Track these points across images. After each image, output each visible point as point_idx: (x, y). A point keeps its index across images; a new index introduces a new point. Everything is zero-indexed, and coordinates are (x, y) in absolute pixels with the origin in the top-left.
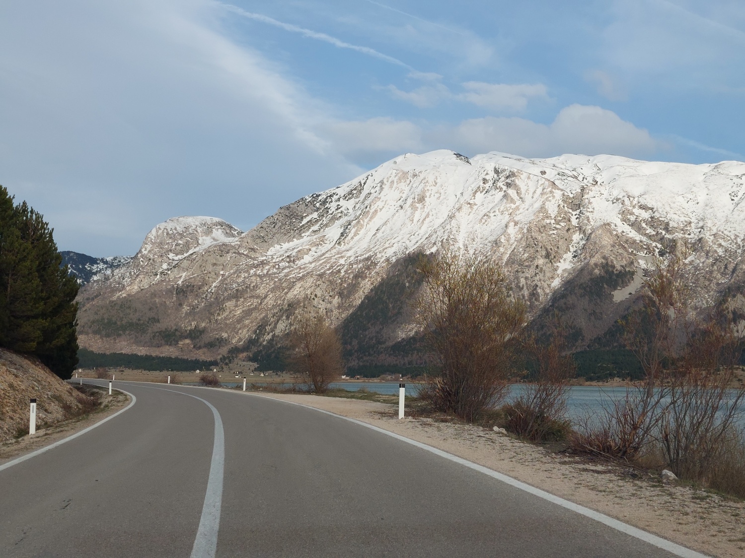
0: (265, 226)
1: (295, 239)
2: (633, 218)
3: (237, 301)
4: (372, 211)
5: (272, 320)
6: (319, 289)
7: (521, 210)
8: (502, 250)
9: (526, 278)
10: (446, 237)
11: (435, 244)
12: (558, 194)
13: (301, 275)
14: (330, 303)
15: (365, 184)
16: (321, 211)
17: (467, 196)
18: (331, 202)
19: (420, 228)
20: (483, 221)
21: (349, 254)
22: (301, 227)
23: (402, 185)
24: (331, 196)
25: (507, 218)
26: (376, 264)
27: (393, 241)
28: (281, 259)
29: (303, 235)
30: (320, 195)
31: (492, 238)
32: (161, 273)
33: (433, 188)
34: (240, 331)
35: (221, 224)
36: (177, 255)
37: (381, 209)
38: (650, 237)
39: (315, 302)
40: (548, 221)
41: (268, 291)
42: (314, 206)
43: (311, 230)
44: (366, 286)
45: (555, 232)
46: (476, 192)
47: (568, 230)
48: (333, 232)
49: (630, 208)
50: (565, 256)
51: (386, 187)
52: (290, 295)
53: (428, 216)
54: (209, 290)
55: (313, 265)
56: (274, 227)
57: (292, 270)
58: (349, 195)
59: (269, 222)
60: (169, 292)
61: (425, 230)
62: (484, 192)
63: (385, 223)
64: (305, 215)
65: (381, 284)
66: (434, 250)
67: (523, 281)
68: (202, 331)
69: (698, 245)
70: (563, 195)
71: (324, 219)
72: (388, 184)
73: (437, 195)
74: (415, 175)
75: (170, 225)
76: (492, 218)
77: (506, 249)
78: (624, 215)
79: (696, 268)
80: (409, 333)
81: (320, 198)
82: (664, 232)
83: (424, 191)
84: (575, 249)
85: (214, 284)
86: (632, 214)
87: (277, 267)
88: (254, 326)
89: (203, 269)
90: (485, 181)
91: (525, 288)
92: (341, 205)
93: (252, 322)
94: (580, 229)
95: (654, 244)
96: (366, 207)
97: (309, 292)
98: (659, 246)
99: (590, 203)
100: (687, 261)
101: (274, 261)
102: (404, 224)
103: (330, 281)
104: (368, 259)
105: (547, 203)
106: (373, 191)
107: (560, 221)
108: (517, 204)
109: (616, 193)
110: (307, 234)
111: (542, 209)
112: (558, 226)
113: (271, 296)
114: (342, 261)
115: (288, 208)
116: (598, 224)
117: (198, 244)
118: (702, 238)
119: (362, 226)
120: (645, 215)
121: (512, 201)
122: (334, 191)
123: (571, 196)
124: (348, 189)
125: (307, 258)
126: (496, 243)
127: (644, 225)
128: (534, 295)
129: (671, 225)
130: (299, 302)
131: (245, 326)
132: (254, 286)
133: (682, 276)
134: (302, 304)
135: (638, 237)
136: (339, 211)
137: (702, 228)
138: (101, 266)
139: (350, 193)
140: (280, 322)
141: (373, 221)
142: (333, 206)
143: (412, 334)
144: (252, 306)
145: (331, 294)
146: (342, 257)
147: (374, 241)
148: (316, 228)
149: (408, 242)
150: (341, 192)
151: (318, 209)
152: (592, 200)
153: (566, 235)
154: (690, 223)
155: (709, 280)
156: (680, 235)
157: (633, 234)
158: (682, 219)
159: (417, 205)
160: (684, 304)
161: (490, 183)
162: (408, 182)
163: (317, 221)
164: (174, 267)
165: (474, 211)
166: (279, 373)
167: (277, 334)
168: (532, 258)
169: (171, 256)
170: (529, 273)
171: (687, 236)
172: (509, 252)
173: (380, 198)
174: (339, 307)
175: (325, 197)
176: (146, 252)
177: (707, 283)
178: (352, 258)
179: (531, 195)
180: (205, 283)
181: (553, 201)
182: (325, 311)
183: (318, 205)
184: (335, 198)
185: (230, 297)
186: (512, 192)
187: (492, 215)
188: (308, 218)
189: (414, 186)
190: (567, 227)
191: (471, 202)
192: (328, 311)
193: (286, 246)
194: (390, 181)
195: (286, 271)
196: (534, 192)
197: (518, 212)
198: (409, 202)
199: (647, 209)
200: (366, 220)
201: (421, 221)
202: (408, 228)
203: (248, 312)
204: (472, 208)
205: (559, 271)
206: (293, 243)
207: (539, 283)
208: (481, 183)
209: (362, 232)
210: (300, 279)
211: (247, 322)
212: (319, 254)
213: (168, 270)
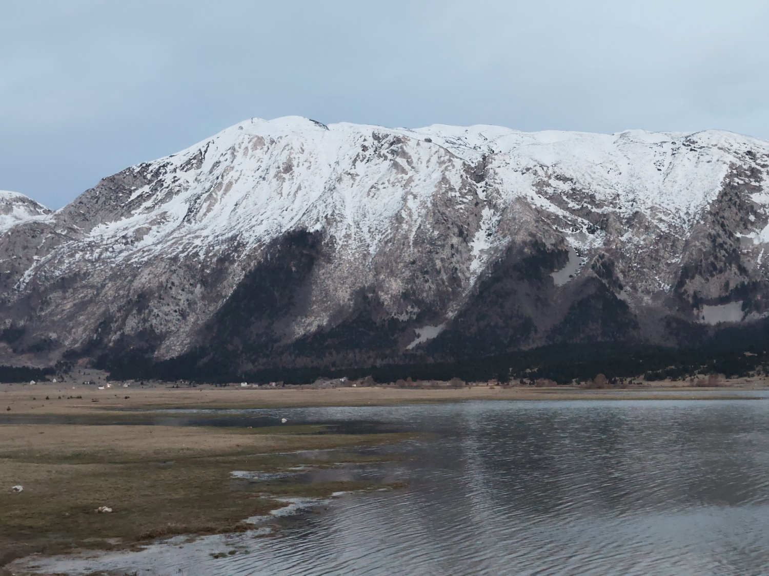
0: (85, 200)
1: (123, 218)
2: (550, 191)
3: (64, 292)
4: (225, 182)
5: (118, 315)
6: (175, 275)
7: (416, 182)
8: (405, 226)
9: (442, 260)
10: (330, 213)
11: (318, 220)
12: (458, 163)
13: (145, 259)
14: (192, 293)
15: (205, 152)
16: (154, 184)
17: (346, 165)
18: (166, 173)
19: (293, 202)
20: (372, 194)
21: (204, 233)
22: (130, 203)
23: (259, 153)
24: (164, 166)
25: (400, 192)
26: (244, 246)
27: (261, 218)
28: (113, 240)
29: (133, 212)
30: (150, 165)
31: (391, 213)
33: (300, 155)
34: (74, 330)
35: (23, 200)
37: (236, 181)
38: (573, 211)
39: (173, 292)
40: (453, 194)
41: (105, 280)
42: (145, 177)
43: (142, 207)
44: (237, 274)
45: (462, 206)
46: (355, 161)
47: (477, 204)
48: (177, 207)
49: (546, 179)
50: (477, 234)
51: (239, 155)
52: (137, 284)
53: (299, 188)
54: (21, 280)
55: (159, 247)
56: (97, 201)
57: (134, 254)
58: (187, 166)
59: (89, 196)
61: (299, 205)
62: (365, 161)
63: (246, 196)
64: (133, 188)
65: (260, 268)
66: (318, 227)
67: (439, 264)
68: (21, 332)
69: (635, 220)
70: (464, 164)
71: (158, 193)
72: (241, 151)
73: (307, 164)
74: (272, 142)
76: (382, 191)
77: (410, 226)
78: (540, 187)
79: (637, 246)
80: (308, 328)
81: (151, 168)
82: (589, 206)
83: (290, 160)
84: (487, 226)
85: (27, 273)
86: (549, 185)
87: (111, 249)
88: (92, 323)
89: (11, 253)
90: (365, 148)
91: (442, 271)
92: (178, 177)
93: (88, 319)
94: (491, 204)
95: (580, 219)
96: (218, 178)
97: (163, 279)
98: (586, 222)
99: (496, 174)
100: (623, 239)
101: (105, 242)
102: (270, 198)
103: (188, 266)
104: (233, 238)
105: (447, 173)
106: (222, 159)
107: (466, 194)
108: (410, 174)
109: (525, 163)
110: (139, 211)
111: (444, 180)
112: (465, 200)
113: (110, 285)
114: (197, 242)
115: (112, 179)
116: (512, 197)
118: (637, 212)
119: (216, 200)
120: (566, 187)
121: (404, 171)
122: (168, 161)
123: (473, 165)
124: (186, 159)
125: (148, 240)
126: (398, 218)
127: (565, 198)
128: (454, 280)
129: (597, 198)
130: (152, 292)
131: (80, 324)
132: (84, 274)
133: (623, 256)
134: (156, 295)
135: (560, 212)
136: (177, 183)
137: (634, 200)
139: (189, 162)
140: (130, 317)
141: (228, 194)
142: (168, 178)
143: (313, 329)
144: (86, 298)
145: (192, 281)
146: (197, 237)
147: (236, 218)
148: (149, 204)
149: (280, 219)
150: (179, 159)
151: (150, 181)
152: (497, 170)
153: (476, 210)
154: (618, 195)
155: (656, 259)
156: (610, 209)
157: (553, 209)
158: (608, 191)
159: (284, 175)
160: (634, 288)
161: (371, 151)
162: (265, 148)
163: (149, 196)
165: (356, 183)
166: (144, 382)
167: (126, 333)
168: (444, 237)
170: (446, 253)
171: (618, 210)
172: (414, 229)
173: (233, 168)
174: (203, 298)
175: (157, 167)
177: (654, 263)
178: (210, 238)
179: (424, 164)
180: (16, 271)
181: (454, 171)
182: (186, 303)
183: (149, 176)
184: (169, 168)
185: (54, 288)
186: (401, 161)
187: (380, 187)
188: (138, 193)
189: (275, 153)
190: (475, 201)
191: (352, 172)
192: (190, 303)
193: (113, 226)
194: (243, 146)
195: (125, 254)
196: (428, 161)
197: (413, 184)
198: (273, 172)
199: (565, 179)
200: (220, 193)
201: (292, 193)
202: (277, 202)
203: (82, 306)
204: (354, 179)
205: (476, 252)
206: (124, 222)
207: (457, 266)
208: (360, 150)
209: (217, 207)
210: (147, 264)
211: (81, 318)
212: (163, 233)
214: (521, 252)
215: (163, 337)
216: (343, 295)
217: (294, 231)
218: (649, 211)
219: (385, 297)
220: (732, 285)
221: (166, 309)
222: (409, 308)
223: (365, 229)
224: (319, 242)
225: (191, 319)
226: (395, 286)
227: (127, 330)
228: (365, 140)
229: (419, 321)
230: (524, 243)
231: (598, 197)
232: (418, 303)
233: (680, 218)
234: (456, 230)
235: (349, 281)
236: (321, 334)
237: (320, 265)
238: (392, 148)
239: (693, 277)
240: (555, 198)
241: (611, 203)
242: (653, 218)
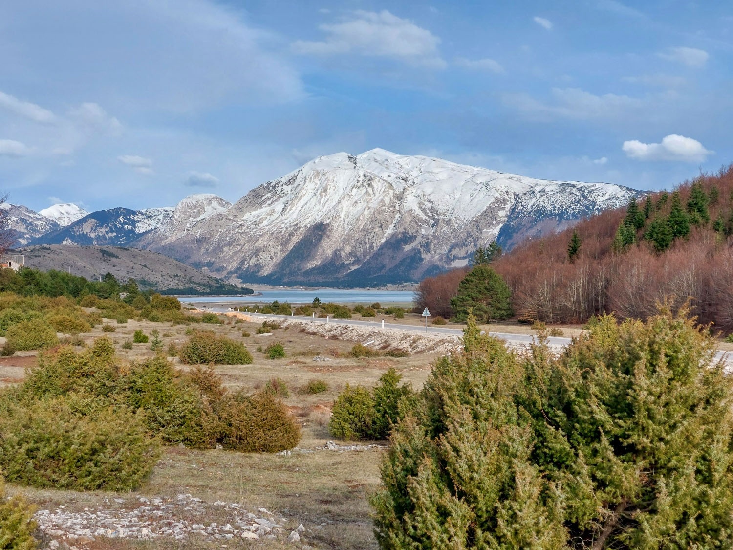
1: (258, 209)
3: (229, 247)
5: (248, 258)
6: (271, 241)
7: (372, 201)
8: (360, 223)
9: (369, 239)
10: (335, 214)
11: (329, 218)
12: (391, 192)
13: (262, 233)
14: (277, 249)
15: (297, 176)
16: (273, 192)
17: (349, 190)
18: (279, 186)
19: (323, 208)
20: (354, 205)
21: (287, 221)
22: (262, 202)
23: (316, 180)
24: (278, 183)
25: (365, 205)
26: (300, 228)
27: (309, 215)
29: (263, 206)
31: (357, 216)
32: (187, 230)
33: (332, 184)
35: (217, 198)
36: (194, 218)
37: (305, 195)
39: (269, 249)
40: (384, 208)
41: (245, 242)
42: (269, 189)
43: (267, 204)
44: (294, 241)
45: (387, 213)
46: (353, 188)
48: (279, 206)
49: (423, 201)
50: (390, 226)
51: (308, 181)
52: (256, 245)
53: (328, 201)
54: (214, 240)
55: (268, 227)
56: (247, 202)
57: (258, 230)
58: (288, 183)
60: (193, 241)
61: (326, 209)
62: (357, 188)
63: (306, 204)
64: (264, 194)
66: (328, 222)
67: (367, 240)
69: (449, 222)
70: (394, 192)
72: (309, 179)
73: (333, 188)
76: (359, 204)
77: (362, 223)
78: (420, 205)
79: (445, 234)
80: (312, 265)
81: (272, 184)
82: (435, 215)
83: (327, 185)
84: (396, 223)
85: (216, 237)
86: (424, 204)
87: (249, 227)
88: (239, 261)
89: (210, 228)
90: (358, 181)
91: (368, 243)
93: (238, 259)
94: (400, 212)
96: (297, 193)
97: (266, 243)
98: (433, 222)
99: (406, 197)
100: (441, 231)
102: (315, 205)
103: (277, 237)
104: (296, 225)
105: (385, 197)
106: (300, 183)
107: (390, 207)
109: (419, 193)
110: (265, 205)
111: (382, 201)
112: (389, 210)
113: (247, 244)
114: (283, 226)
116: (408, 209)
117: (205, 211)
118: (451, 219)
119: (295, 204)
121: (370, 195)
122: (280, 180)
123: (398, 193)
124: (288, 179)
125: (265, 224)
126: (359, 219)
127: (427, 210)
128: (372, 247)
130: (260, 249)
131: (235, 261)
132: (238, 239)
133: (438, 238)
134: (263, 250)
136: (282, 192)
137: (453, 213)
139: (289, 181)
140: (252, 258)
141: (299, 202)
142: (279, 189)
143: (314, 266)
144: (237, 250)
145: (277, 244)
146: (283, 223)
147: (300, 215)
148: (270, 202)
149: (316, 216)
150: (284, 180)
151: (271, 191)
153: (392, 215)
154: (447, 211)
155: (448, 240)
156: (442, 217)
158: (444, 208)
159: (323, 194)
161: (360, 183)
164: (194, 226)
168: (373, 228)
169: (191, 219)
170: (371, 235)
173: (304, 188)
174: (280, 251)
175: (275, 183)
176: (177, 217)
178: (288, 224)
179: (378, 191)
180: (212, 236)
181: (388, 196)
183: (271, 188)
184: (281, 184)
185: (226, 245)
186: (370, 190)
187: (359, 202)
188: (265, 197)
189: (322, 181)
190: (393, 211)
191: (350, 194)
192: (275, 253)
193: (254, 213)
194: (310, 177)
195: (254, 230)
197: (370, 202)
198: (319, 191)
199: (429, 201)
200: (296, 201)
201: (324, 203)
202: (318, 207)
203: (235, 253)
204: (350, 197)
205: (386, 234)
206: (259, 211)
208: (356, 183)
209: (294, 208)
210: (262, 236)
211: (235, 258)
212: (271, 220)
213: (191, 228)
215: (262, 267)
216: (329, 252)
217: (319, 223)
218: (455, 219)
219: (343, 254)
221: (265, 256)
222: (351, 259)
223: (346, 223)
224: (327, 229)
225: (274, 260)
226: (348, 249)
227: (251, 264)
228: (360, 177)
229: (353, 264)
231: (440, 211)
232: (355, 256)
233: (463, 222)
234: (379, 225)
235: (333, 247)
237: (324, 239)
238: (369, 182)
239: (456, 248)
241: (444, 214)
242: (455, 222)
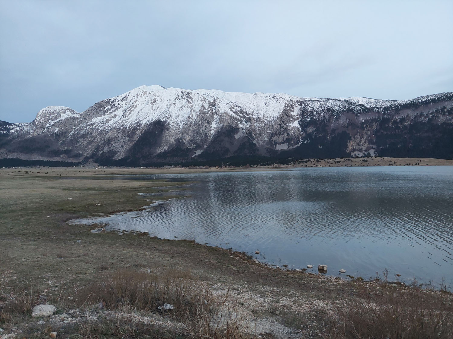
0: (90, 110)
1: (102, 116)
2: (234, 110)
3: (84, 139)
4: (135, 105)
5: (102, 146)
6: (119, 134)
7: (194, 106)
8: (191, 120)
9: (202, 130)
10: (168, 115)
11: (164, 117)
12: (207, 101)
13: (110, 129)
14: (125, 139)
15: (128, 95)
16: (112, 105)
17: (173, 101)
18: (116, 102)
19: (156, 112)
20: (181, 110)
21: (128, 121)
22: (104, 111)
23: (145, 96)
24: (115, 100)
25: (189, 109)
26: (141, 125)
27: (146, 116)
28: (99, 122)
29: (105, 114)
30: (111, 99)
31: (187, 116)
32: (47, 128)
33: (158, 97)
34: (87, 151)
35: (69, 110)
36: (52, 121)
37: (138, 105)
38: (241, 116)
39: (119, 139)
40: (206, 110)
41: (97, 135)
42: (109, 103)
43: (108, 112)
44: (139, 134)
45: (208, 114)
46: (175, 99)
47: (213, 114)
48: (120, 113)
49: (233, 107)
50: (213, 123)
51: (139, 97)
52: (107, 136)
53: (158, 107)
54: (70, 135)
55: (114, 125)
56: (94, 111)
57: (106, 127)
58: (123, 100)
59: (91, 109)
60: (52, 135)
61: (158, 113)
62: (179, 99)
63: (141, 110)
64: (105, 106)
65: (146, 131)
66: (164, 119)
67: (201, 132)
68: (70, 151)
69: (258, 119)
70: (209, 101)
71: (114, 108)
72: (140, 96)
73: (160, 100)
74: (150, 93)
75: (48, 109)
76: (184, 109)
77: (193, 120)
78: (231, 109)
79: (259, 127)
80: (161, 150)
81: (111, 100)
82: (245, 115)
83: (155, 99)
84: (216, 120)
85: (71, 132)
86: (234, 108)
87: (98, 125)
88: (93, 148)
89: (66, 126)
90: (178, 96)
91: (202, 134)
92: (120, 103)
93: (92, 147)
94: (217, 114)
95: (243, 119)
96: (132, 104)
97: (116, 135)
98: (244, 120)
99: (218, 105)
100: (255, 125)
101: (97, 123)
102: (149, 110)
103: (123, 131)
104: (138, 122)
105: (203, 104)
106: (134, 98)
107: (209, 110)
108: (192, 104)
109: (227, 101)
110: (107, 114)
111: (203, 106)
112: (209, 112)
113: (99, 137)
114: (126, 124)
115: (98, 103)
116: (223, 112)
117: (61, 117)
118: (259, 117)
119: (132, 111)
120: (239, 109)
121: (190, 103)
122: (116, 98)
123: (211, 102)
124: (122, 97)
125: (110, 123)
126: (189, 117)
127: (238, 112)
128: (206, 136)
129: (248, 113)
130: (112, 139)
131: (89, 149)
132: (90, 133)
133: (255, 130)
134: (114, 140)
135: (237, 117)
136: (119, 105)
137: (258, 114)
138: (14, 126)
139: (123, 99)
140: (105, 147)
141: (136, 109)
142: (116, 104)
143: (163, 151)
144: (91, 141)
145: (125, 136)
146: (126, 122)
147: (138, 116)
148: (111, 111)
149: (152, 117)
150: (120, 98)
151: (111, 104)
152: (219, 104)
153: (212, 115)
154: (254, 112)
155: (264, 131)
156: (251, 116)
157: (235, 115)
158: (251, 111)
159: (153, 103)
160: (258, 139)
161: (180, 97)
162: (147, 95)
163: (111, 109)
164: (53, 125)
165: (176, 106)
166: (110, 167)
167: (104, 151)
168: (203, 123)
169: (50, 121)
170: (203, 128)
171: (253, 116)
172: (194, 121)
173: (137, 101)
174: (128, 141)
175: (113, 100)
176: (38, 120)
177: (263, 132)
178: (130, 123)
179: (197, 100)
180: (68, 132)
181: (206, 103)
182: (123, 142)
183: (110, 103)
184: (117, 100)
185: (81, 137)
186: (190, 100)
187: (183, 108)
188: (107, 108)
189: (150, 96)
190: (212, 113)
191: (175, 103)
192: (124, 142)
193: (99, 118)
194: (140, 94)
195: (103, 127)
196: (198, 100)
197: (193, 107)
198: (150, 102)
199: (238, 107)
200: (133, 109)
201: (156, 109)
202: (151, 111)
203: (90, 143)
205: (212, 128)
206: (103, 117)
207: (207, 132)
208: (177, 96)
209: (132, 113)
211: (90, 147)
212: (115, 121)
213: (50, 127)
214: (226, 128)
215: (116, 153)
216: (172, 140)
217: (157, 121)
218: (262, 117)
219: (185, 141)
220: (285, 139)
221: (117, 144)
222: (193, 145)
223: (179, 120)
224: (164, 124)
225: (125, 147)
226: (188, 138)
227: (104, 150)
228: (178, 93)
229: (196, 149)
230: (226, 125)
232: (195, 143)
233: (271, 119)
234: (206, 121)
235: (174, 136)
236: (165, 152)
237: (165, 131)
238: (187, 96)
239: (274, 136)
240: (235, 112)
241: (252, 114)
242: (264, 119)
